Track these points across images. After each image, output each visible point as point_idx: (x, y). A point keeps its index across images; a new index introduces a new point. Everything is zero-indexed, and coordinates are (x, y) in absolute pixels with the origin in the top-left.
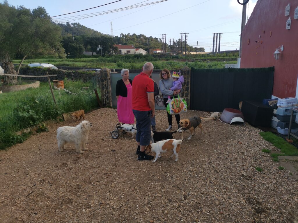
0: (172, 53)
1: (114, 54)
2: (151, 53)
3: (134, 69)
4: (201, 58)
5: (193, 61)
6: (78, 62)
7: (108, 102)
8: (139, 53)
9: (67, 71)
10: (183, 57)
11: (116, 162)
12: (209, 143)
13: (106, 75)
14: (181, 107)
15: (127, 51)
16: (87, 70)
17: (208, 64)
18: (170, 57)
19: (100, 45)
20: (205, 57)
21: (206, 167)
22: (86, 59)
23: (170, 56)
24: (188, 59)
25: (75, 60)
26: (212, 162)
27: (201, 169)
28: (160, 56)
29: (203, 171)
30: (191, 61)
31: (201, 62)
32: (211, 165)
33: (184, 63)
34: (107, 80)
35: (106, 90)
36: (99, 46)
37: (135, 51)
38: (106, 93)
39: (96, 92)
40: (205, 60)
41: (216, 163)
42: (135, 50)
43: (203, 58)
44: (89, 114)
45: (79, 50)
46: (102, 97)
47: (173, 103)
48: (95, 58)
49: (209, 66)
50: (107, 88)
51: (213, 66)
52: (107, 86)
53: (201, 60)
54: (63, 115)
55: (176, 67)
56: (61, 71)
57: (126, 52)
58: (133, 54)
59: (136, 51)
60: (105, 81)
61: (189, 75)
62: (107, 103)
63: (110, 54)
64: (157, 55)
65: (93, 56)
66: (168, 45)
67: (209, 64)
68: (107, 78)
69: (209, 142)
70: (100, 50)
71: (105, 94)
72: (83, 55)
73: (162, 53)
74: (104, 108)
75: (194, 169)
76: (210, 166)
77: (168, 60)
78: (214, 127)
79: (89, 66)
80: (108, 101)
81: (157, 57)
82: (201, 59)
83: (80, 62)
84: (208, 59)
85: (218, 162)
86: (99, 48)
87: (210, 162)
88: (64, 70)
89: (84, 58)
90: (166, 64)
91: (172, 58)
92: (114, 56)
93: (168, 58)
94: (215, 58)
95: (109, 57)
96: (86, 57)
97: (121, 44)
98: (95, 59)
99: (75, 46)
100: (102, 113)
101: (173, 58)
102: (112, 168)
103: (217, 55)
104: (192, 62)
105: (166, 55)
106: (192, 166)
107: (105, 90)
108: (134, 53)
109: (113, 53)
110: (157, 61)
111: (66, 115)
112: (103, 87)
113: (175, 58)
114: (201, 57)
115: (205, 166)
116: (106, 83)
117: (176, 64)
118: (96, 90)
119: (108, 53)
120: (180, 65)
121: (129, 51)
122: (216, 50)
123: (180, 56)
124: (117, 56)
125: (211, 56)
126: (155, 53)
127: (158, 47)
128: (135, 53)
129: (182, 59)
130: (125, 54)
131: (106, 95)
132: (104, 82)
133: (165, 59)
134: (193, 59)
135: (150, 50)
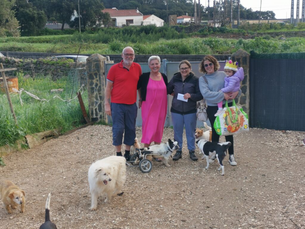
0: (213, 23)
1: (103, 26)
2: (172, 24)
3: (141, 54)
4: (269, 31)
5: (252, 38)
6: (36, 42)
7: (101, 115)
8: (148, 24)
9: (21, 60)
10: (233, 29)
11: (128, 212)
12: (283, 182)
13: (98, 66)
14: (239, 122)
15: (127, 21)
16: (58, 58)
17: (281, 43)
18: (209, 31)
19: (77, 10)
20: (276, 28)
21: (279, 220)
22: (52, 37)
23: (209, 28)
24: (244, 34)
25: (30, 39)
26: (289, 213)
27: (270, 222)
28: (190, 29)
29: (273, 225)
30: (249, 38)
31: (268, 39)
32: (287, 217)
33: (236, 41)
34: (100, 75)
35: (97, 94)
36: (75, 12)
37: (142, 20)
38: (97, 99)
39: (80, 97)
40: (277, 34)
41: (295, 214)
42: (141, 17)
43: (272, 31)
44: (69, 135)
45: (38, 21)
46: (89, 106)
47: (227, 116)
48: (68, 35)
49: (283, 45)
50: (99, 90)
51: (291, 46)
52: (100, 87)
53: (269, 36)
54: (26, 138)
55: (221, 49)
56: (11, 60)
57: (125, 23)
58: (138, 26)
59: (144, 21)
60: (96, 77)
61: (246, 64)
62: (99, 117)
63: (94, 26)
64: (184, 26)
65: (64, 31)
66: (203, 7)
67: (283, 42)
68: (99, 72)
69: (284, 180)
70: (77, 19)
71: (95, 100)
72: (46, 29)
73: (194, 23)
74: (93, 126)
75: (259, 223)
76: (285, 218)
77: (205, 36)
78: (292, 156)
79: (59, 50)
80: (101, 113)
81: (184, 30)
82: (269, 33)
83: (39, 42)
84: (282, 33)
85: (299, 212)
86: (75, 15)
87: (286, 213)
88: (17, 58)
89: (46, 34)
90: (202, 44)
91: (212, 32)
92: (103, 30)
93: (205, 33)
94: (296, 30)
95: (93, 32)
96: (51, 33)
97: (115, 8)
98: (67, 37)
99: (31, 13)
100: (92, 134)
101: (215, 32)
102: (122, 220)
103: (299, 25)
104: (250, 40)
105: (201, 26)
106: (255, 218)
107: (95, 93)
108: (140, 24)
109: (100, 25)
110: (184, 39)
111: (32, 137)
112: (93, 89)
113: (218, 31)
114: (268, 29)
115: (277, 218)
116: (97, 81)
117: (221, 43)
118: (80, 93)
119: (91, 26)
120: (228, 46)
121: (131, 21)
122: (298, 15)
123: (228, 27)
124: (108, 30)
125: (287, 28)
126: (181, 24)
127: (186, 12)
128: (142, 24)
129: (233, 33)
130: (124, 26)
131: (97, 103)
132: (93, 79)
133: (199, 33)
134: (254, 34)
135: (172, 17)
